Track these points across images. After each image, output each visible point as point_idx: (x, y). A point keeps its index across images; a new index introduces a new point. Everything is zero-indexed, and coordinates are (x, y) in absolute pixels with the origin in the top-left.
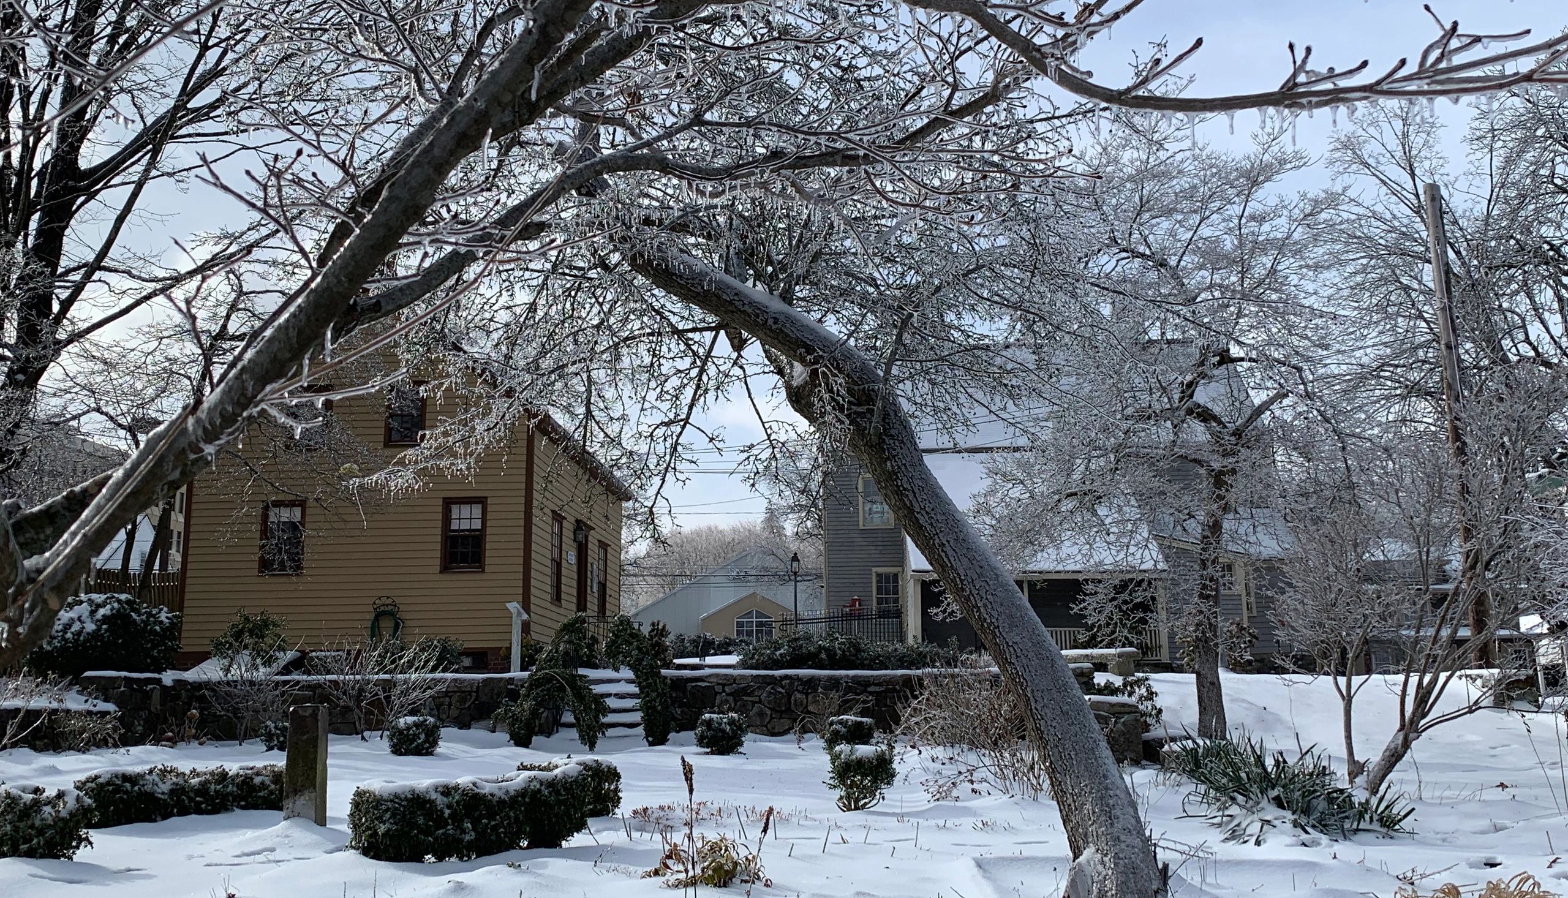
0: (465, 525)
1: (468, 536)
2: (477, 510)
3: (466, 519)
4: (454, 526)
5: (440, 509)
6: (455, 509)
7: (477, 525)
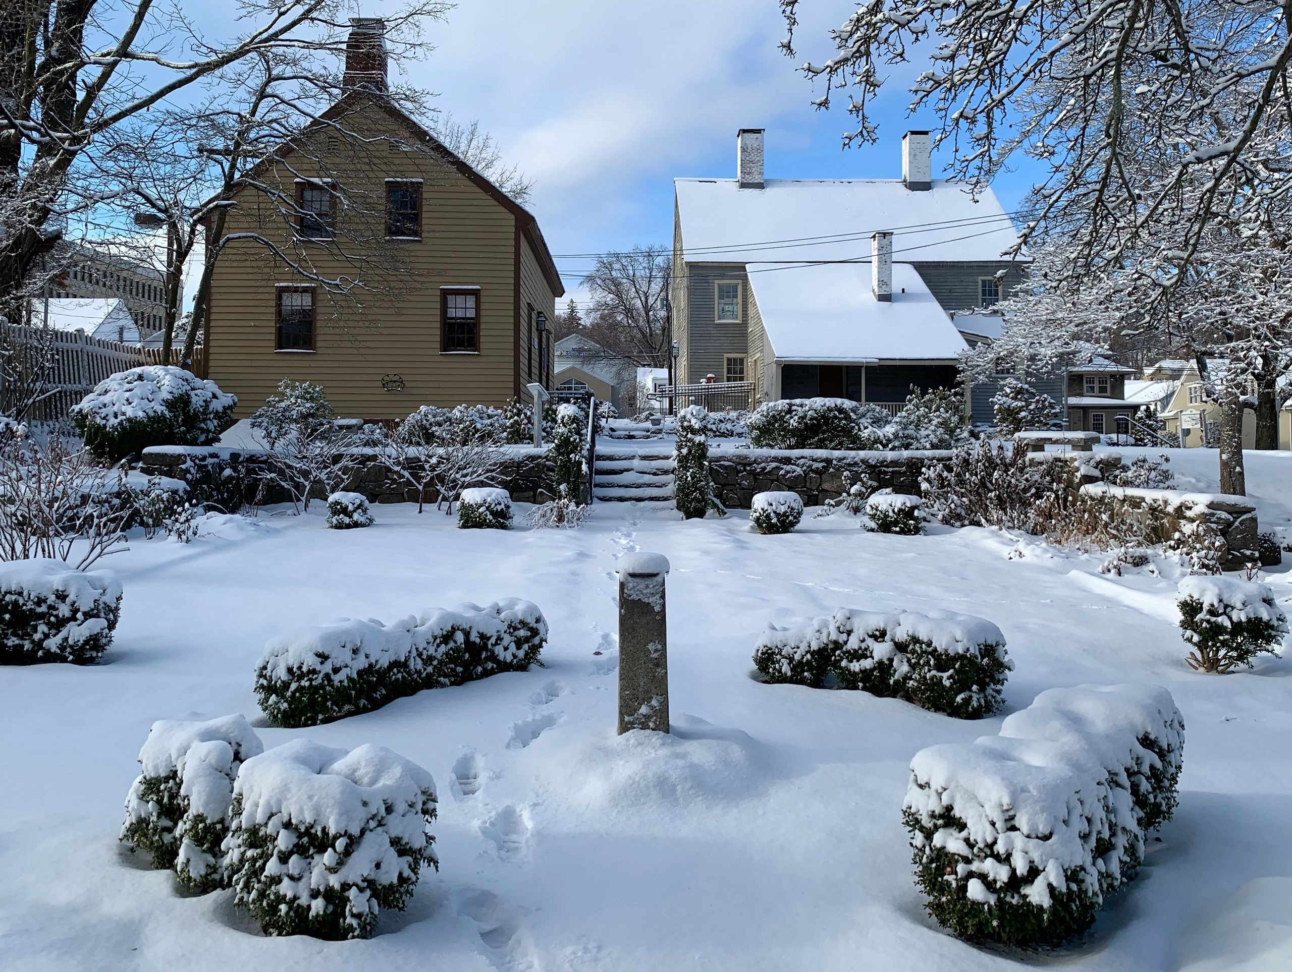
0: (460, 314)
1: (463, 324)
2: (471, 301)
3: (462, 309)
4: (451, 313)
5: (438, 299)
6: (451, 299)
7: (471, 313)
